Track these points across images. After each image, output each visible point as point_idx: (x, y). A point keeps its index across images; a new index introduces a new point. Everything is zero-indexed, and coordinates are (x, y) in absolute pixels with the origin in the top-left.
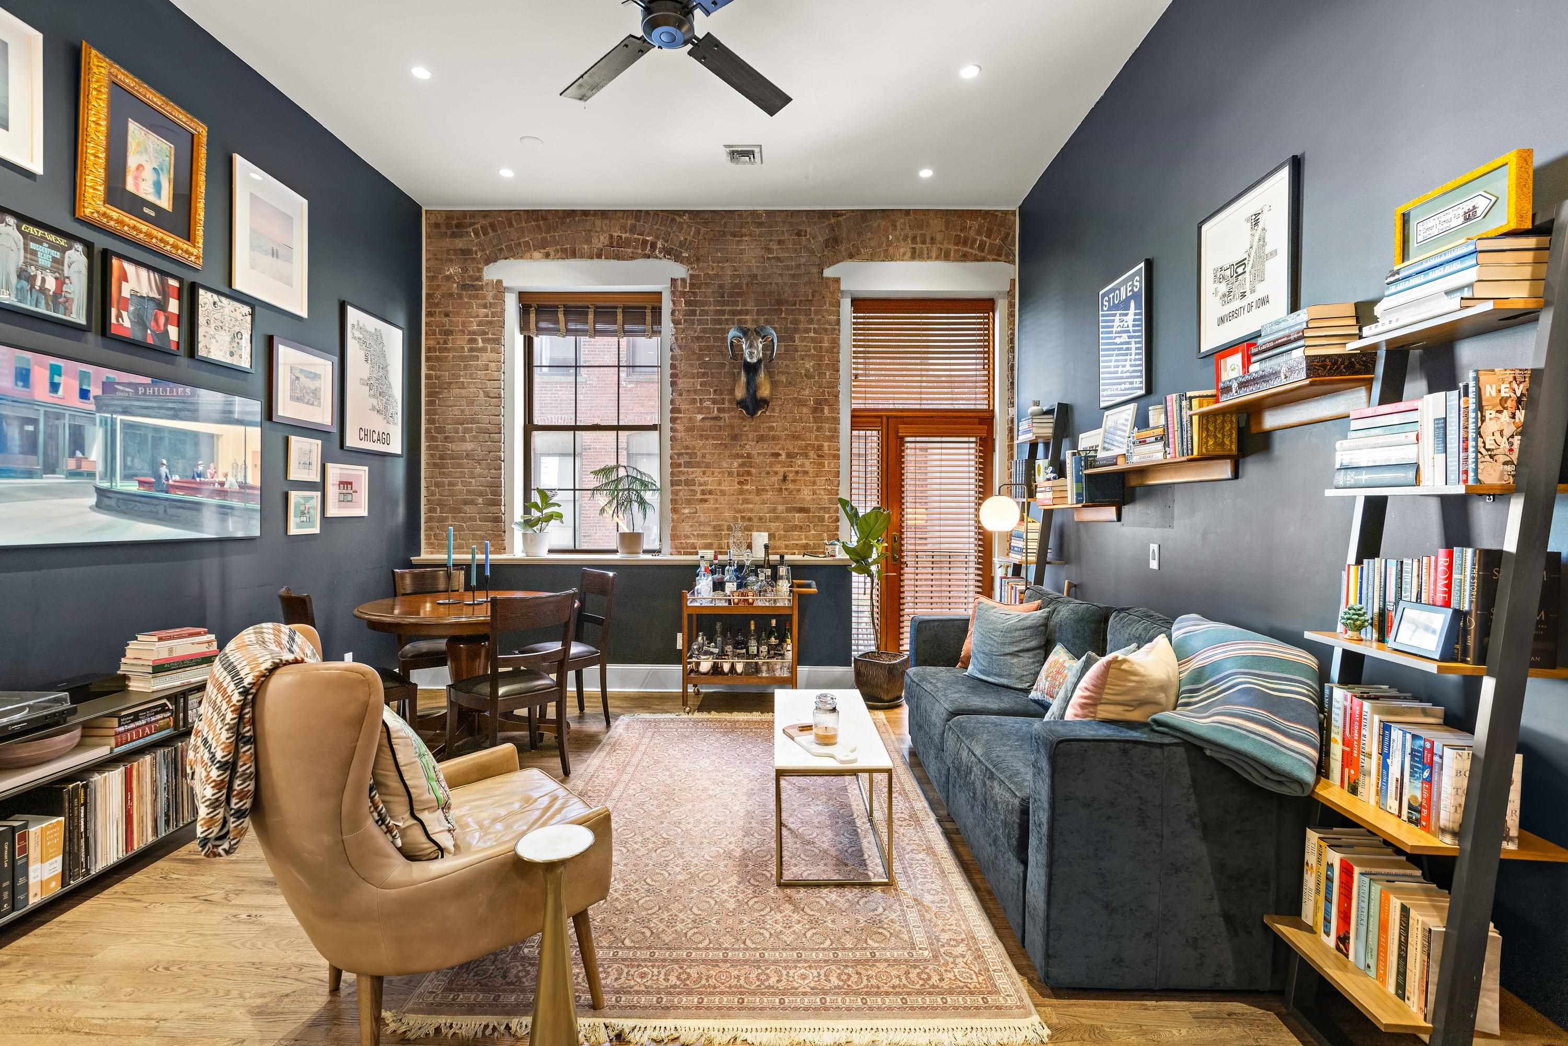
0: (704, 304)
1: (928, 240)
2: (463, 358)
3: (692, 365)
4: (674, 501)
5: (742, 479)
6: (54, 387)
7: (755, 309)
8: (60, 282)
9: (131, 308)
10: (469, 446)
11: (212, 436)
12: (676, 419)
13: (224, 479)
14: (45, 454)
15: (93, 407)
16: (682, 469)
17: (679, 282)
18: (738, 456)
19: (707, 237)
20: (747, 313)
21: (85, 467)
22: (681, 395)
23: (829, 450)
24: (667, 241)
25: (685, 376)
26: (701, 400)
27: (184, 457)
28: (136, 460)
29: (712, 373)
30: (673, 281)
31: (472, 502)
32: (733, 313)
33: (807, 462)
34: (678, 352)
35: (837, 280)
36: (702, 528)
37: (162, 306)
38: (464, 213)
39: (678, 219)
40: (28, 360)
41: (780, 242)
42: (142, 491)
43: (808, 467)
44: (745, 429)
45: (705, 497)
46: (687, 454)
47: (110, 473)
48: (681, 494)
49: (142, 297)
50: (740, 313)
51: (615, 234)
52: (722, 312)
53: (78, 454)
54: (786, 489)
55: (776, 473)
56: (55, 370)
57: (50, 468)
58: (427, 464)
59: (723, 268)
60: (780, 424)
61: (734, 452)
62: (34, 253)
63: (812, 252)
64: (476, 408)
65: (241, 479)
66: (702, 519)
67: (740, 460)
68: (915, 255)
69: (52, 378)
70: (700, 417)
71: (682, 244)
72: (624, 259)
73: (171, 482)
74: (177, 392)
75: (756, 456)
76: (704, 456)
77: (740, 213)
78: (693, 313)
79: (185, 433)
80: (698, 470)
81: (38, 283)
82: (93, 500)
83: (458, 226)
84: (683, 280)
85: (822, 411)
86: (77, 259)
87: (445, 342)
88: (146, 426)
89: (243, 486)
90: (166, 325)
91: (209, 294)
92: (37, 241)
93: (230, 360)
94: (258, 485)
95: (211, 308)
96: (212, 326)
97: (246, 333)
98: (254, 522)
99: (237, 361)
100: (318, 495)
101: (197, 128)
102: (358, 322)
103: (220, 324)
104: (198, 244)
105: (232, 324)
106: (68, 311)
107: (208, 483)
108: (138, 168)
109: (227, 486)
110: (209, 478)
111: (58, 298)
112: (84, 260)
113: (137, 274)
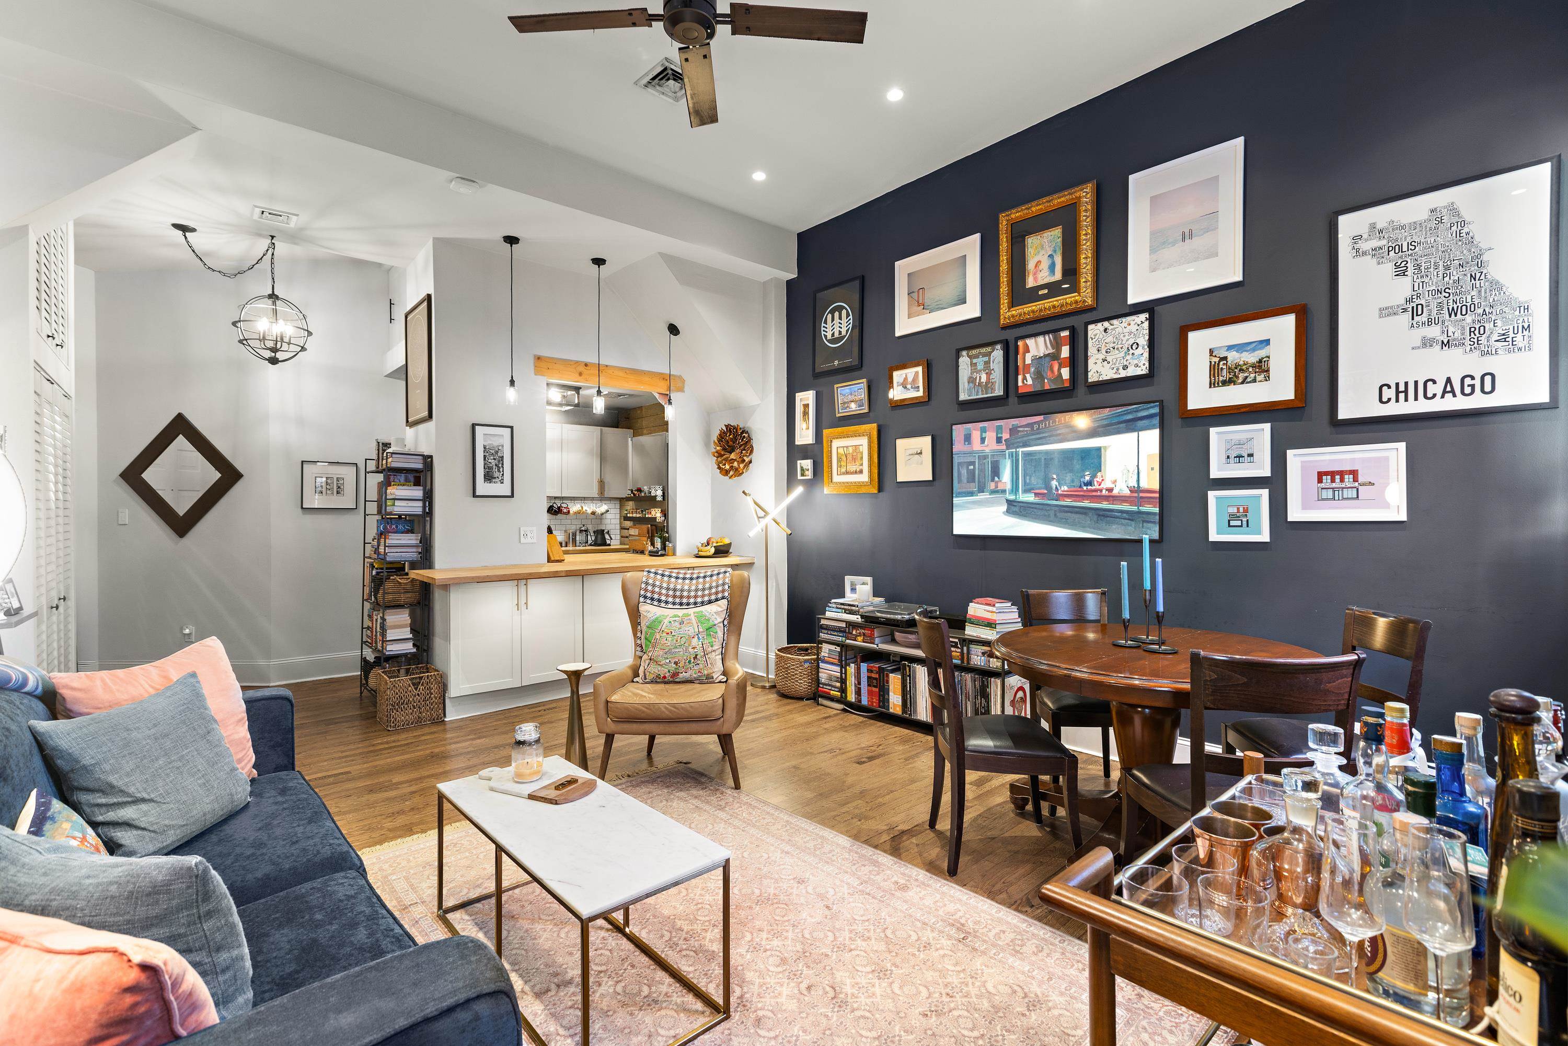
6: (983, 440)
8: (988, 374)
9: (1032, 370)
11: (1099, 450)
13: (1113, 486)
14: (979, 482)
15: (1004, 447)
21: (1000, 487)
27: (1071, 471)
28: (1033, 478)
40: (969, 429)
42: (1037, 500)
47: (1015, 489)
49: (1040, 357)
53: (996, 479)
56: (983, 430)
57: (981, 490)
65: (1133, 483)
69: (981, 435)
73: (1060, 492)
74: (1064, 420)
79: (1073, 451)
81: (978, 381)
82: (1004, 508)
86: (998, 354)
88: (1040, 452)
89: (1136, 490)
90: (1059, 370)
91: (1100, 324)
92: (977, 357)
93: (1123, 374)
94: (1156, 486)
95: (1101, 336)
96: (1103, 351)
97: (1143, 341)
98: (1150, 525)
99: (1132, 372)
100: (1265, 493)
101: (1077, 194)
102: (1373, 226)
103: (1112, 345)
104: (1083, 290)
105: (1125, 339)
106: (993, 390)
107: (1096, 491)
108: (1036, 266)
109: (1115, 492)
110: (1096, 486)
111: (988, 385)
112: (1002, 352)
113: (1036, 342)
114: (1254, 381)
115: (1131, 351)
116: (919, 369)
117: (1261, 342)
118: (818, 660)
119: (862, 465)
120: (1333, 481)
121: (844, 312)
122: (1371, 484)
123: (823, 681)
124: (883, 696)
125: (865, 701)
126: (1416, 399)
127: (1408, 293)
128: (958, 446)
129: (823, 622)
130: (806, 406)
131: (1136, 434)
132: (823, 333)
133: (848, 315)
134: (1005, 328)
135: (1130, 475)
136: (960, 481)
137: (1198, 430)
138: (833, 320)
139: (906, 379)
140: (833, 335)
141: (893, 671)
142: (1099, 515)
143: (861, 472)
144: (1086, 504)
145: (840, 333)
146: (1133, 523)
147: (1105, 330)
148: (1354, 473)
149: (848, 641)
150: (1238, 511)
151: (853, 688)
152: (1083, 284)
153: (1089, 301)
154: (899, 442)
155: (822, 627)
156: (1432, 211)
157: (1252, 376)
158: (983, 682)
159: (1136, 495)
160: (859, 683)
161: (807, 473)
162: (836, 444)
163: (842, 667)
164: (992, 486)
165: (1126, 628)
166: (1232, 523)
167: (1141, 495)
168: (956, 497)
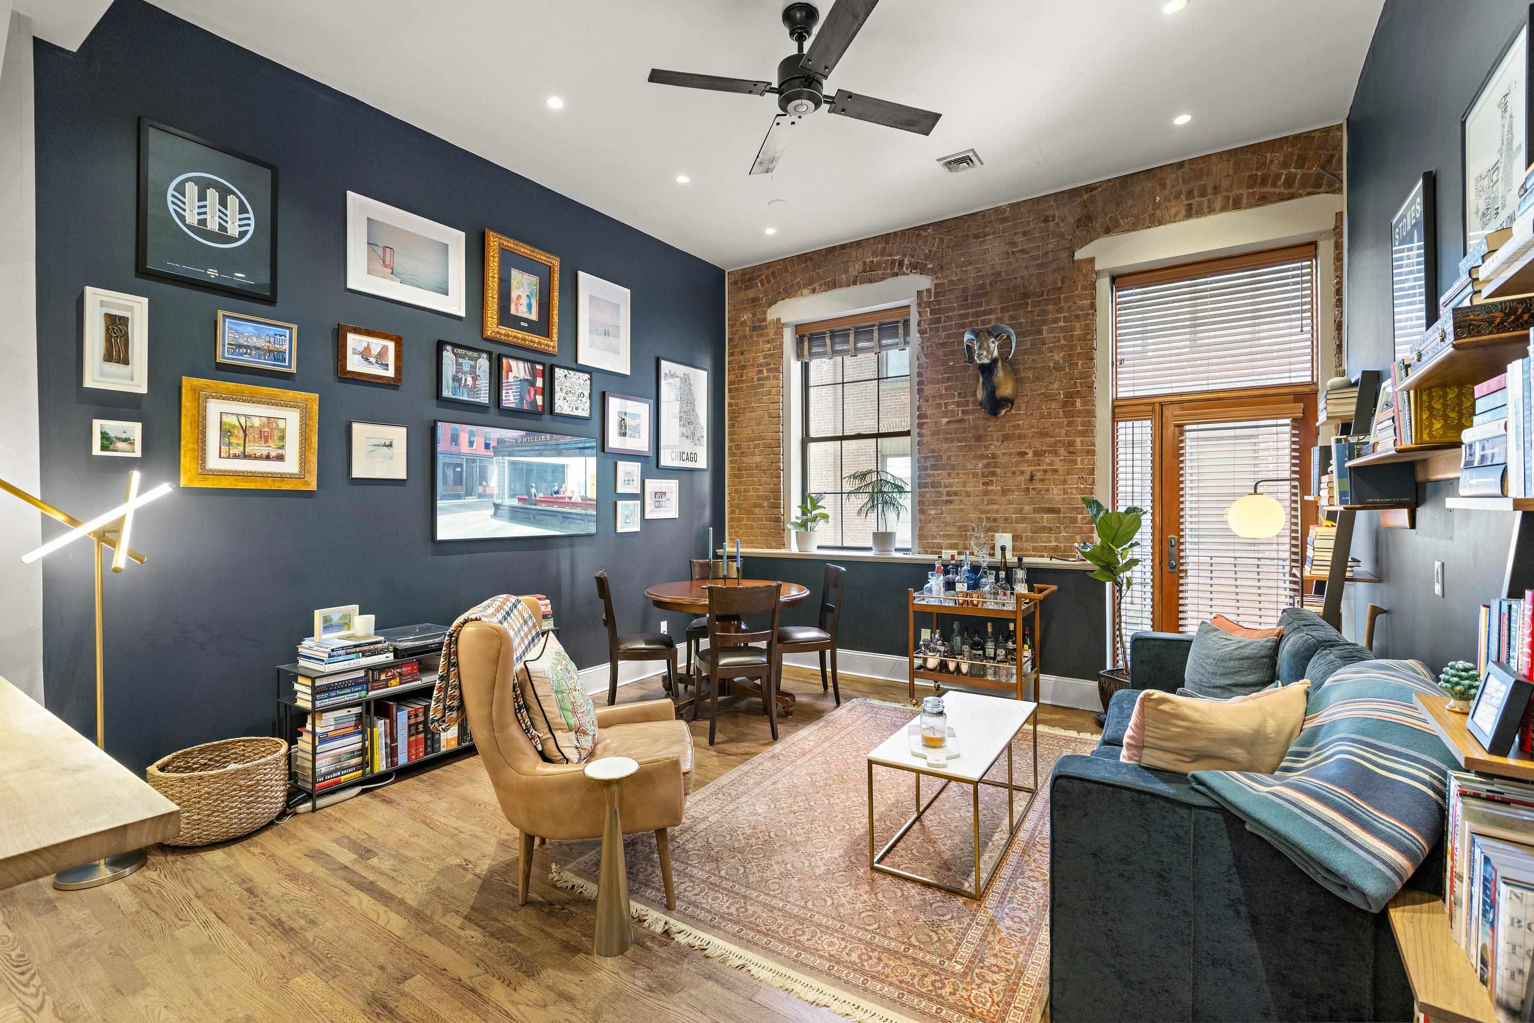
0: (948, 310)
1: (1210, 191)
2: (753, 387)
3: (937, 372)
4: (921, 503)
5: (986, 480)
6: (471, 443)
7: (1000, 306)
8: (475, 379)
9: (514, 388)
10: (757, 459)
11: (563, 466)
12: (923, 424)
13: (571, 495)
14: (467, 484)
15: (492, 454)
16: (929, 472)
17: (925, 293)
18: (982, 457)
19: (950, 245)
20: (990, 312)
21: (488, 491)
22: (927, 401)
23: (1082, 445)
24: (913, 257)
25: (931, 382)
26: (946, 404)
27: (545, 481)
28: (516, 485)
29: (956, 377)
30: (919, 293)
31: (759, 506)
32: (977, 315)
33: (1056, 460)
34: (924, 360)
35: (1091, 261)
36: (948, 528)
37: (532, 383)
38: (754, 268)
39: (923, 234)
40: (457, 429)
41: (1025, 234)
42: (520, 505)
43: (1058, 464)
44: (990, 429)
45: (951, 498)
46: (933, 457)
47: (501, 494)
48: (928, 495)
49: (521, 380)
50: (985, 313)
51: (868, 260)
52: (965, 316)
54: (1033, 489)
55: (1022, 472)
56: (472, 434)
57: (469, 493)
58: (730, 475)
59: (966, 271)
60: (1027, 422)
61: (979, 453)
62: (461, 364)
63: (1062, 236)
64: (762, 427)
65: (583, 494)
66: (948, 520)
67: (985, 461)
68: (1190, 213)
69: (470, 438)
70: (945, 420)
71: (927, 257)
72: (875, 281)
74: (541, 439)
75: (1001, 457)
76: (949, 458)
77: (983, 214)
78: (938, 321)
79: (546, 465)
80: (944, 472)
81: (463, 382)
82: (492, 511)
83: (749, 280)
84: (929, 291)
85: (1074, 404)
86: (483, 363)
87: (741, 376)
88: (523, 463)
89: (584, 499)
90: (535, 395)
91: (562, 370)
92: (463, 357)
93: (575, 413)
94: (595, 497)
95: (562, 379)
96: (564, 391)
97: (587, 393)
98: (592, 523)
99: (578, 413)
100: (639, 503)
101: (549, 260)
102: (668, 371)
103: (569, 389)
104: (553, 339)
105: (577, 388)
106: (478, 396)
107: (561, 498)
108: (518, 298)
109: (573, 500)
110: (562, 495)
111: (474, 390)
112: (487, 363)
113: (517, 365)
114: (635, 437)
115: (580, 398)
116: (390, 344)
117: (637, 415)
119: (282, 447)
121: (232, 201)
122: (669, 500)
125: (405, 758)
128: (442, 446)
130: (118, 321)
131: (583, 458)
132: (171, 206)
133: (243, 209)
134: (490, 341)
135: (580, 487)
136: (445, 482)
137: (613, 462)
138: (202, 197)
139: (368, 349)
140: (201, 222)
142: (563, 517)
143: (280, 458)
144: (555, 508)
145: (222, 228)
146: (584, 522)
147: (566, 376)
148: (664, 493)
149: (372, 693)
150: (628, 514)
151: (384, 752)
152: (553, 334)
153: (556, 349)
154: (356, 426)
156: (684, 374)
161: (121, 445)
162: (216, 406)
163: (362, 734)
164: (480, 490)
166: (626, 521)
168: (441, 499)
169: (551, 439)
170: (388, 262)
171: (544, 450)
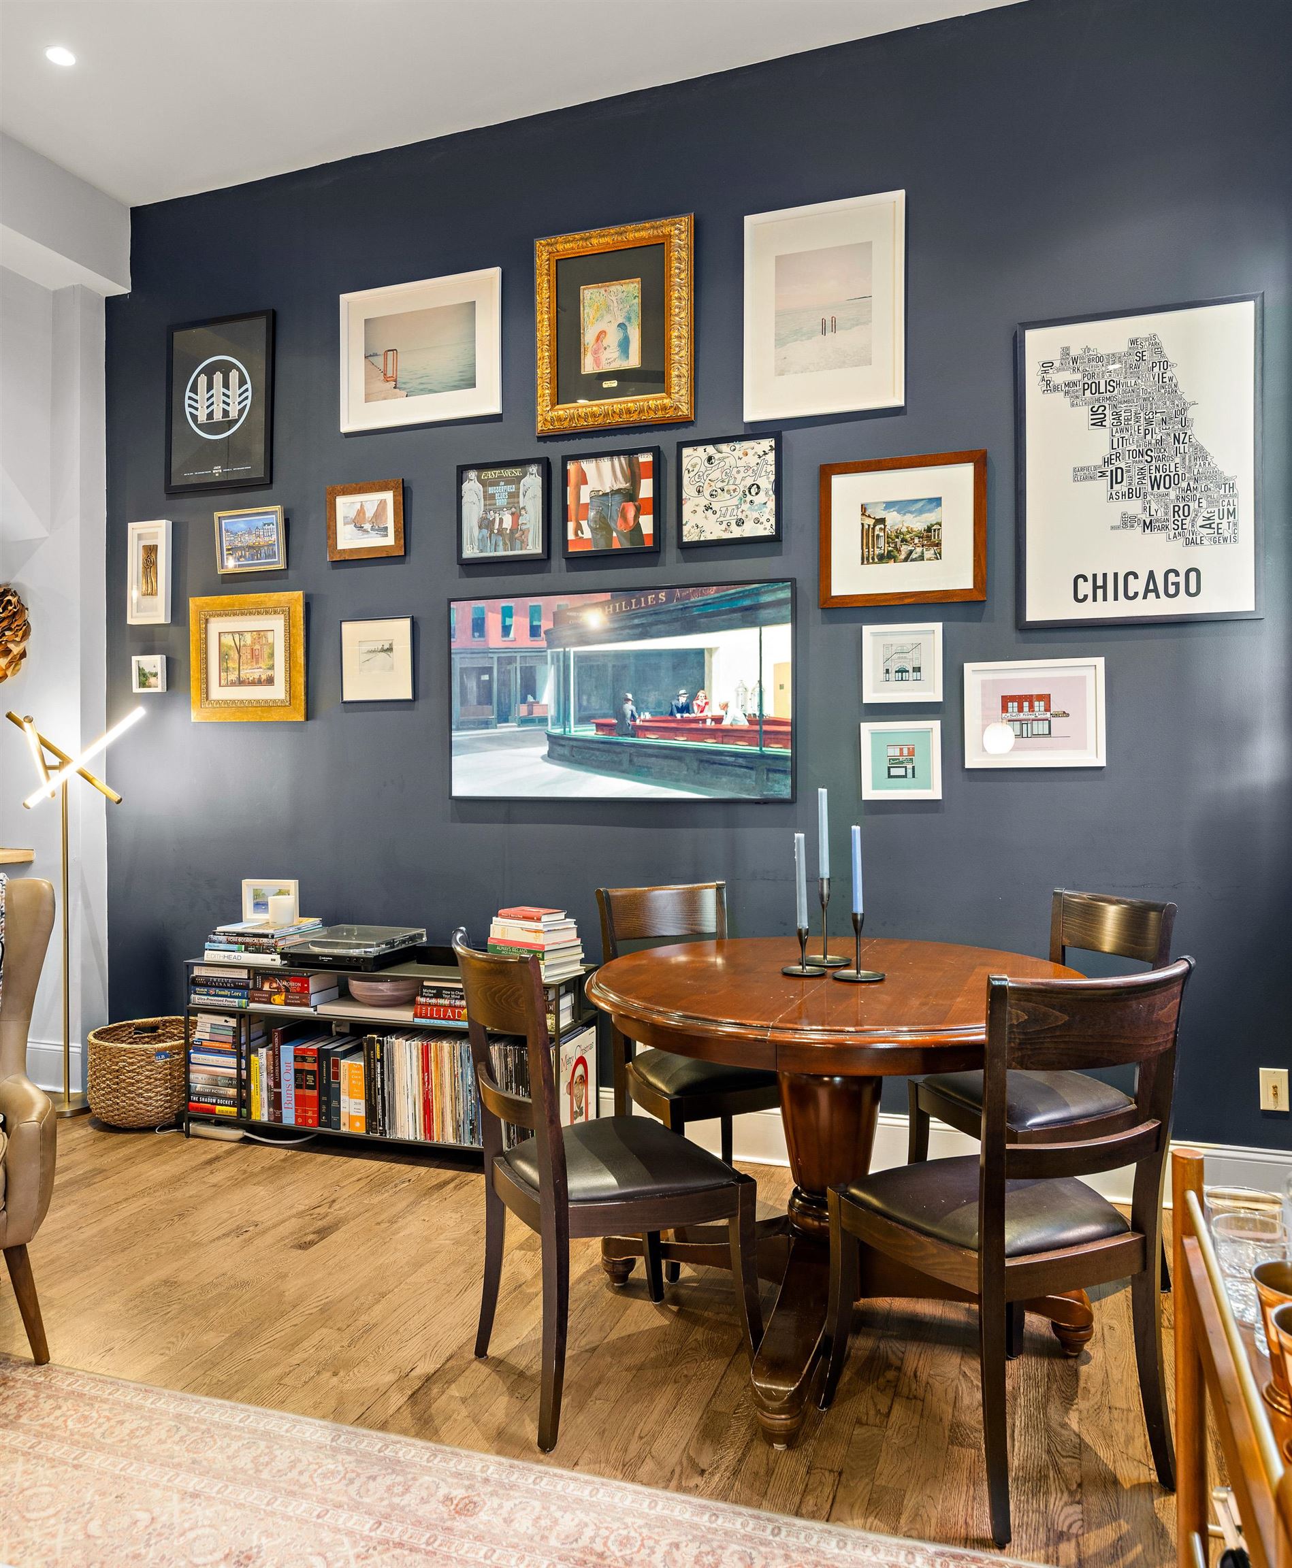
6: (506, 630)
8: (516, 516)
9: (592, 514)
11: (700, 653)
13: (722, 713)
14: (499, 703)
15: (544, 644)
21: (537, 713)
27: (657, 687)
28: (593, 699)
37: (630, 495)
40: (482, 610)
42: (601, 736)
47: (563, 718)
49: (605, 495)
53: (530, 698)
56: (507, 613)
57: (503, 717)
62: (493, 496)
65: (753, 709)
69: (504, 621)
73: (638, 722)
74: (646, 601)
79: (659, 654)
81: (497, 526)
82: (544, 749)
86: (532, 482)
88: (604, 655)
89: (758, 720)
90: (636, 517)
91: (701, 449)
92: (495, 483)
93: (737, 533)
94: (787, 715)
95: (703, 469)
96: (707, 493)
97: (767, 482)
98: (778, 776)
99: (749, 531)
100: (935, 726)
101: (666, 230)
102: (1066, 351)
103: (720, 485)
104: (675, 389)
105: (739, 477)
106: (524, 544)
107: (696, 720)
108: (598, 339)
109: (726, 723)
110: (696, 714)
111: (515, 535)
112: (539, 480)
113: (598, 468)
114: (921, 558)
115: (749, 498)
116: (388, 496)
117: (931, 500)
118: (187, 1047)
119: (272, 667)
120: (1021, 709)
121: (234, 376)
122: (1065, 714)
123: (199, 1088)
124: (328, 1103)
125: (289, 1118)
126: (1116, 598)
127: (1106, 451)
128: (461, 639)
129: (197, 971)
130: (151, 550)
131: (756, 630)
132: (188, 410)
133: (242, 382)
134: (543, 438)
135: (749, 696)
136: (464, 701)
137: (847, 628)
138: (210, 387)
139: (361, 512)
140: (210, 416)
141: (345, 1055)
142: (702, 761)
143: (270, 681)
144: (680, 742)
145: (226, 413)
146: (753, 773)
147: (710, 459)
148: (1046, 698)
149: (253, 1006)
150: (901, 755)
151: (265, 1095)
152: (675, 380)
153: (685, 410)
154: (346, 627)
155: (195, 983)
156: (1133, 342)
157: (919, 550)
158: (521, 1056)
159: (757, 728)
160: (278, 1084)
161: (152, 680)
162: (216, 626)
163: (239, 1057)
164: (523, 710)
165: (803, 943)
166: (894, 772)
167: (766, 728)
168: (458, 729)
169: (669, 600)
170: (389, 374)
171: (651, 624)
